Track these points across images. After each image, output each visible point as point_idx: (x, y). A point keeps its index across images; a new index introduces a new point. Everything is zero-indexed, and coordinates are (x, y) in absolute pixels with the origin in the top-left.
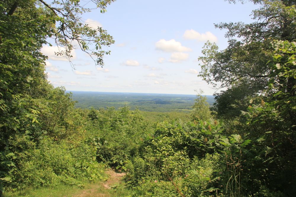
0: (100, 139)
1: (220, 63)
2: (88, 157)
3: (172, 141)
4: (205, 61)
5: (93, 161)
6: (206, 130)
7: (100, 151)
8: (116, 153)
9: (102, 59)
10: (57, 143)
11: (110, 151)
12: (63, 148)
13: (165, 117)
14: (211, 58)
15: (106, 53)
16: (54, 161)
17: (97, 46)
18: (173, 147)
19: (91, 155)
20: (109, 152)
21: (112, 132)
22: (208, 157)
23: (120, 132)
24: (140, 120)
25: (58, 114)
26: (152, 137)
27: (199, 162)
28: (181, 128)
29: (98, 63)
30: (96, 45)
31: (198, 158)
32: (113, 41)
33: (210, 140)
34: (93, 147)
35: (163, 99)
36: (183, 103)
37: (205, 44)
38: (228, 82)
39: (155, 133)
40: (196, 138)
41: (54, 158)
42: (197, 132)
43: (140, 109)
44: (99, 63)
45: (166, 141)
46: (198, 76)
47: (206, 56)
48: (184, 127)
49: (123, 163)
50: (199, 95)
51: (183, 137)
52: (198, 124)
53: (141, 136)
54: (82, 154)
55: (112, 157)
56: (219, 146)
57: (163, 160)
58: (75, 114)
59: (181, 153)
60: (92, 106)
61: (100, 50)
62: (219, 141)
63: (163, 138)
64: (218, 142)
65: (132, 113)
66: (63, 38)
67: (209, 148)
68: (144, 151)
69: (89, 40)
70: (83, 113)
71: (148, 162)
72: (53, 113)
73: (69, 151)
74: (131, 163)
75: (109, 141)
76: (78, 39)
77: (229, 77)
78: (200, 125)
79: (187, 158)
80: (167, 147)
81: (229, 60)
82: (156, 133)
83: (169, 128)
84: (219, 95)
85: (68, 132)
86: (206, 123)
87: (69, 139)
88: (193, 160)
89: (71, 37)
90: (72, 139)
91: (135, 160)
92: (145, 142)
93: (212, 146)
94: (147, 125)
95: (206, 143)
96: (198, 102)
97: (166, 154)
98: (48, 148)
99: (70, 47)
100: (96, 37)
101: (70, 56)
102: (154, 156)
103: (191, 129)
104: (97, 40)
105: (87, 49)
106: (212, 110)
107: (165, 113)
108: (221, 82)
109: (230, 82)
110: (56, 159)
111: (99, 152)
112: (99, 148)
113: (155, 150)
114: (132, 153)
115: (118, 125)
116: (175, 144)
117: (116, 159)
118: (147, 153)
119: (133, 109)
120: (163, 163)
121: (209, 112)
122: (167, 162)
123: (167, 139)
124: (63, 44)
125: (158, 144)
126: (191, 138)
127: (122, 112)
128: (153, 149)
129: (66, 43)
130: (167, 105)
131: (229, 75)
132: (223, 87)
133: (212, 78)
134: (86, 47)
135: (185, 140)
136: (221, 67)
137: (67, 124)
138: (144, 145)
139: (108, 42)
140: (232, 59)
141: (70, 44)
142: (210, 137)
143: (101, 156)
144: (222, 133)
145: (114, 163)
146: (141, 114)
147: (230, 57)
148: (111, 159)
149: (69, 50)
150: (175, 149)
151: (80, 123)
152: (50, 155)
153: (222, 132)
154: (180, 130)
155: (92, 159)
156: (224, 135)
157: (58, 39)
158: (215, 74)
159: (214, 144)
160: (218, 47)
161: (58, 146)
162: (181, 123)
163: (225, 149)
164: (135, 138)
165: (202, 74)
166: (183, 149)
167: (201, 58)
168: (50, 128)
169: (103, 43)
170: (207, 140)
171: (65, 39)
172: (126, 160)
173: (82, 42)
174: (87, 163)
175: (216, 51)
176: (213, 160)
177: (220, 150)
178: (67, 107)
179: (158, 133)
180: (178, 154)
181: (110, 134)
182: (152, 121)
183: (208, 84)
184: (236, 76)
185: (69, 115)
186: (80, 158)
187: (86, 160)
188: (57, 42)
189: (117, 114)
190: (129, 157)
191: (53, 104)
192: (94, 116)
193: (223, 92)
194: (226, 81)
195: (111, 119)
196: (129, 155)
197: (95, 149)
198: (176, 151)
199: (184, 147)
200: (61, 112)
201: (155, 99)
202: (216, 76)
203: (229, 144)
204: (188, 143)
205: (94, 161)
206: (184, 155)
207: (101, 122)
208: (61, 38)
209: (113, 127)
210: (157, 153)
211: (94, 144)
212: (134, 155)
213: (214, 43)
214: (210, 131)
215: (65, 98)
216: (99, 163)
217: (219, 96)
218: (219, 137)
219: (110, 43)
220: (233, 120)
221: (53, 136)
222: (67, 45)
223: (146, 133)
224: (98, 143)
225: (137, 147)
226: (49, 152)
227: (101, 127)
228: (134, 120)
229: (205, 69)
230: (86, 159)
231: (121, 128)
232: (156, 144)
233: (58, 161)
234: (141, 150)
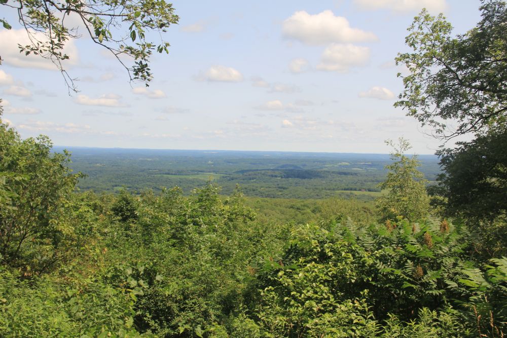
0: (145, 270)
1: (454, 69)
2: (112, 318)
3: (330, 274)
4: (413, 66)
5: (125, 328)
6: (418, 246)
7: (144, 301)
8: (185, 307)
9: (146, 65)
10: (31, 285)
11: (170, 302)
12: (47, 298)
13: (309, 211)
14: (430, 56)
15: (156, 48)
16: (20, 334)
17: (134, 32)
18: (332, 290)
19: (121, 314)
20: (168, 305)
21: (174, 253)
22: (426, 318)
23: (196, 251)
24: (245, 219)
25: (32, 207)
26: (277, 264)
27: (403, 331)
28: (354, 241)
29: (136, 74)
30: (131, 28)
31: (401, 320)
32: (173, 16)
33: (430, 273)
34: (126, 292)
35: (304, 165)
36: (356, 174)
37: (416, 18)
38: (477, 120)
39: (286, 252)
40: (392, 267)
41: (19, 326)
42: (394, 249)
43: (247, 192)
44: (140, 74)
45: (314, 274)
46: (396, 105)
47: (417, 52)
48: (360, 238)
49: (203, 331)
50: (397, 155)
51: (359, 263)
52: (396, 231)
53: (250, 261)
54: (97, 312)
55: (174, 318)
56: (455, 290)
57: (308, 325)
58: (76, 208)
59: (354, 307)
60: (124, 185)
61: (141, 41)
62: (455, 274)
63: (306, 268)
64: (452, 279)
65: (226, 203)
66: (39, 6)
67: (427, 292)
68: (258, 299)
69: (111, 12)
70: (99, 202)
71: (269, 329)
72: (20, 207)
73: (62, 305)
74: (224, 332)
75: (168, 275)
76: (82, 12)
77: (481, 105)
78: (402, 231)
79: (370, 318)
80: (318, 290)
81: (480, 59)
82: (289, 252)
83: (321, 239)
84: (452, 152)
85: (59, 254)
86: (418, 227)
87: (62, 273)
88: (385, 324)
89: (63, 6)
90: (71, 273)
91: (235, 325)
92: (259, 277)
93: (435, 289)
94: (265, 232)
95: (420, 280)
96: (395, 171)
97: (315, 309)
98: (5, 300)
99: (61, 32)
100: (129, 7)
101: (63, 56)
102: (283, 314)
103: (379, 244)
104: (133, 15)
105: (106, 38)
106: (432, 195)
107: (307, 202)
108: (459, 119)
109: (482, 117)
110: (24, 328)
111: (140, 304)
112: (142, 293)
113: (286, 298)
114: (228, 307)
115: (189, 234)
116: (338, 282)
117: (186, 323)
118: (267, 305)
119: (227, 191)
120: (308, 333)
121: (426, 198)
122: (319, 329)
123: (316, 270)
124: (41, 24)
125: (294, 283)
126: (380, 266)
127: (200, 200)
128: (281, 295)
129: (48, 20)
130: (315, 181)
131: (480, 101)
132: (464, 133)
133: (432, 108)
134: (104, 34)
135: (362, 272)
136: (458, 78)
137: (58, 234)
138: (257, 286)
139: (161, 21)
140: (490, 58)
141: (61, 24)
142: (430, 263)
143: (148, 315)
144: (461, 253)
145: (181, 331)
146: (247, 204)
147: (483, 50)
148: (173, 323)
149: (59, 40)
150: (338, 296)
151: (91, 229)
152: (10, 317)
153: (462, 251)
154: (350, 245)
155: (124, 324)
156: (467, 259)
157: (25, 10)
158: (440, 98)
159: (441, 284)
160: (452, 25)
161: (32, 291)
162: (352, 227)
163: (475, 297)
164: (235, 267)
165: (406, 99)
166: (359, 296)
167: (404, 57)
168: (12, 244)
169: (149, 23)
170: (421, 273)
171: (47, 11)
172: (210, 324)
173: (92, 21)
174: (110, 334)
175: (446, 36)
176: (441, 326)
177: (460, 299)
178: (57, 189)
179: (294, 252)
180: (346, 309)
181: (169, 258)
182: (276, 222)
183: (423, 124)
184: (500, 102)
185: (62, 209)
186: (91, 324)
187: (107, 328)
188: (24, 18)
189: (187, 207)
190: (218, 316)
191: (17, 183)
192: (127, 210)
193: (462, 146)
194: (470, 117)
195: (173, 219)
196: (219, 313)
197: (130, 297)
198: (341, 301)
199: (362, 291)
200: (42, 204)
201: (283, 166)
202: (443, 104)
203: (485, 284)
204: (370, 279)
205: (127, 330)
206: (361, 312)
207: (146, 226)
208: (34, 8)
209: (178, 239)
210: (291, 306)
211: (128, 284)
212: (233, 311)
213: (441, 14)
214: (429, 249)
215: (51, 167)
216: (141, 333)
217: (452, 157)
218: (455, 265)
219: (166, 22)
220: (492, 220)
221: (19, 266)
222: (53, 26)
223: (260, 252)
224: (138, 281)
225: (239, 291)
226: (6, 310)
227: (145, 240)
228: (231, 220)
229: (414, 88)
230: (108, 325)
231: (199, 242)
232: (287, 282)
233: (32, 334)
234: (251, 299)
